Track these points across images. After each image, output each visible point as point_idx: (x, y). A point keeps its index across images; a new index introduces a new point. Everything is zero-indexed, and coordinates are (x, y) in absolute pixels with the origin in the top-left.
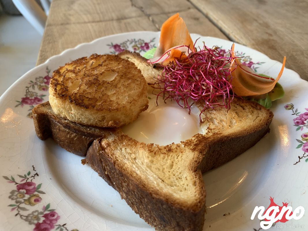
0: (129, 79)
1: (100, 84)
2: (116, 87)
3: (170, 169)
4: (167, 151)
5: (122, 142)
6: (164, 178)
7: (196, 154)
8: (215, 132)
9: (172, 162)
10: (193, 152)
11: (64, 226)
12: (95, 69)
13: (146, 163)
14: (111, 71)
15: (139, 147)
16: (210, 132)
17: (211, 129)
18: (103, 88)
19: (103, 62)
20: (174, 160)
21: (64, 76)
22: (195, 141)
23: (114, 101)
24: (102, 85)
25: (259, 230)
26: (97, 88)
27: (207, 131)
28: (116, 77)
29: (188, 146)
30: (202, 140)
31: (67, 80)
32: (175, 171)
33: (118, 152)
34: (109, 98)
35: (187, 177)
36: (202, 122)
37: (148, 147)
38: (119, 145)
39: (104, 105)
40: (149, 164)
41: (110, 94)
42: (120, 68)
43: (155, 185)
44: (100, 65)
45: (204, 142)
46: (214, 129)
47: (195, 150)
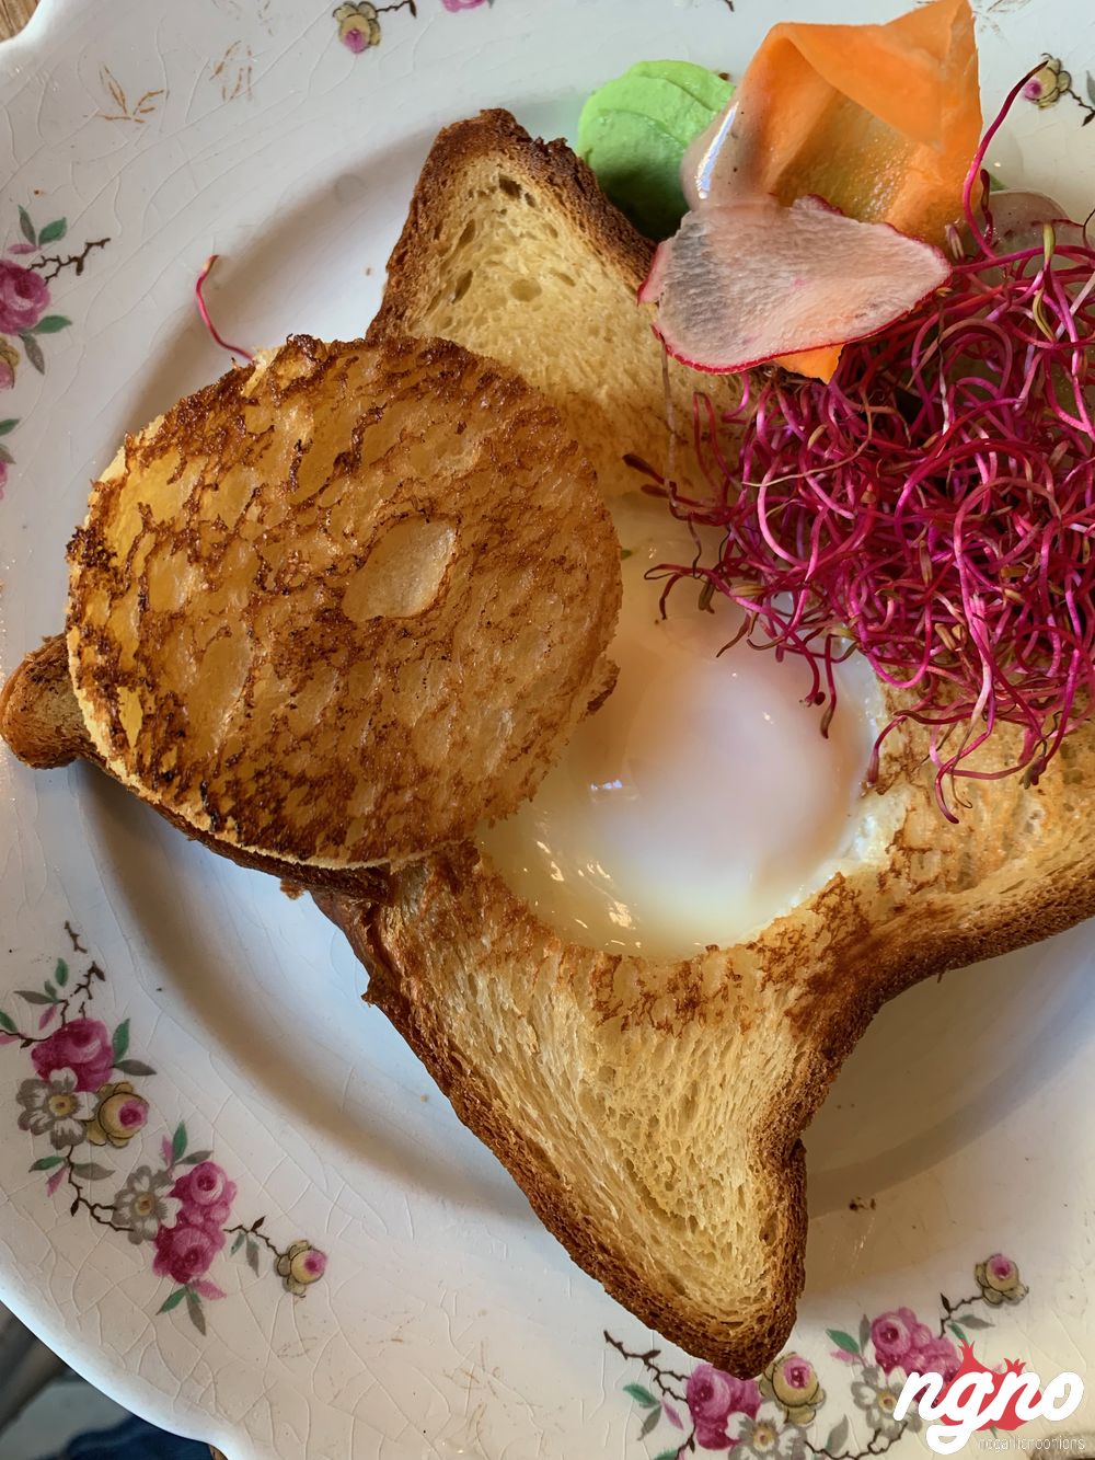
0: (522, 561)
1: (361, 649)
2: (447, 649)
3: (681, 1129)
4: (678, 1011)
5: (477, 935)
6: (650, 1183)
7: (804, 1060)
8: (922, 878)
9: (694, 1087)
10: (794, 1037)
11: (260, 1230)
12: (320, 508)
13: (583, 1081)
14: (420, 518)
15: (556, 973)
16: (898, 874)
17: (908, 851)
18: (379, 680)
19: (359, 431)
20: (704, 1074)
21: (143, 603)
22: (818, 954)
23: (438, 773)
24: (369, 659)
25: (956, 1309)
26: (341, 684)
27: (889, 863)
28: (446, 576)
29: (779, 986)
30: (849, 946)
31: (164, 637)
32: (701, 1145)
33: (461, 1010)
34: (415, 756)
35: (745, 1189)
36: (877, 783)
37: (597, 984)
38: (464, 954)
39: (389, 815)
40: (596, 1091)
41: (419, 721)
42: (470, 482)
43: (611, 1231)
44: (348, 463)
45: (856, 973)
46: (924, 851)
47: (805, 1022)
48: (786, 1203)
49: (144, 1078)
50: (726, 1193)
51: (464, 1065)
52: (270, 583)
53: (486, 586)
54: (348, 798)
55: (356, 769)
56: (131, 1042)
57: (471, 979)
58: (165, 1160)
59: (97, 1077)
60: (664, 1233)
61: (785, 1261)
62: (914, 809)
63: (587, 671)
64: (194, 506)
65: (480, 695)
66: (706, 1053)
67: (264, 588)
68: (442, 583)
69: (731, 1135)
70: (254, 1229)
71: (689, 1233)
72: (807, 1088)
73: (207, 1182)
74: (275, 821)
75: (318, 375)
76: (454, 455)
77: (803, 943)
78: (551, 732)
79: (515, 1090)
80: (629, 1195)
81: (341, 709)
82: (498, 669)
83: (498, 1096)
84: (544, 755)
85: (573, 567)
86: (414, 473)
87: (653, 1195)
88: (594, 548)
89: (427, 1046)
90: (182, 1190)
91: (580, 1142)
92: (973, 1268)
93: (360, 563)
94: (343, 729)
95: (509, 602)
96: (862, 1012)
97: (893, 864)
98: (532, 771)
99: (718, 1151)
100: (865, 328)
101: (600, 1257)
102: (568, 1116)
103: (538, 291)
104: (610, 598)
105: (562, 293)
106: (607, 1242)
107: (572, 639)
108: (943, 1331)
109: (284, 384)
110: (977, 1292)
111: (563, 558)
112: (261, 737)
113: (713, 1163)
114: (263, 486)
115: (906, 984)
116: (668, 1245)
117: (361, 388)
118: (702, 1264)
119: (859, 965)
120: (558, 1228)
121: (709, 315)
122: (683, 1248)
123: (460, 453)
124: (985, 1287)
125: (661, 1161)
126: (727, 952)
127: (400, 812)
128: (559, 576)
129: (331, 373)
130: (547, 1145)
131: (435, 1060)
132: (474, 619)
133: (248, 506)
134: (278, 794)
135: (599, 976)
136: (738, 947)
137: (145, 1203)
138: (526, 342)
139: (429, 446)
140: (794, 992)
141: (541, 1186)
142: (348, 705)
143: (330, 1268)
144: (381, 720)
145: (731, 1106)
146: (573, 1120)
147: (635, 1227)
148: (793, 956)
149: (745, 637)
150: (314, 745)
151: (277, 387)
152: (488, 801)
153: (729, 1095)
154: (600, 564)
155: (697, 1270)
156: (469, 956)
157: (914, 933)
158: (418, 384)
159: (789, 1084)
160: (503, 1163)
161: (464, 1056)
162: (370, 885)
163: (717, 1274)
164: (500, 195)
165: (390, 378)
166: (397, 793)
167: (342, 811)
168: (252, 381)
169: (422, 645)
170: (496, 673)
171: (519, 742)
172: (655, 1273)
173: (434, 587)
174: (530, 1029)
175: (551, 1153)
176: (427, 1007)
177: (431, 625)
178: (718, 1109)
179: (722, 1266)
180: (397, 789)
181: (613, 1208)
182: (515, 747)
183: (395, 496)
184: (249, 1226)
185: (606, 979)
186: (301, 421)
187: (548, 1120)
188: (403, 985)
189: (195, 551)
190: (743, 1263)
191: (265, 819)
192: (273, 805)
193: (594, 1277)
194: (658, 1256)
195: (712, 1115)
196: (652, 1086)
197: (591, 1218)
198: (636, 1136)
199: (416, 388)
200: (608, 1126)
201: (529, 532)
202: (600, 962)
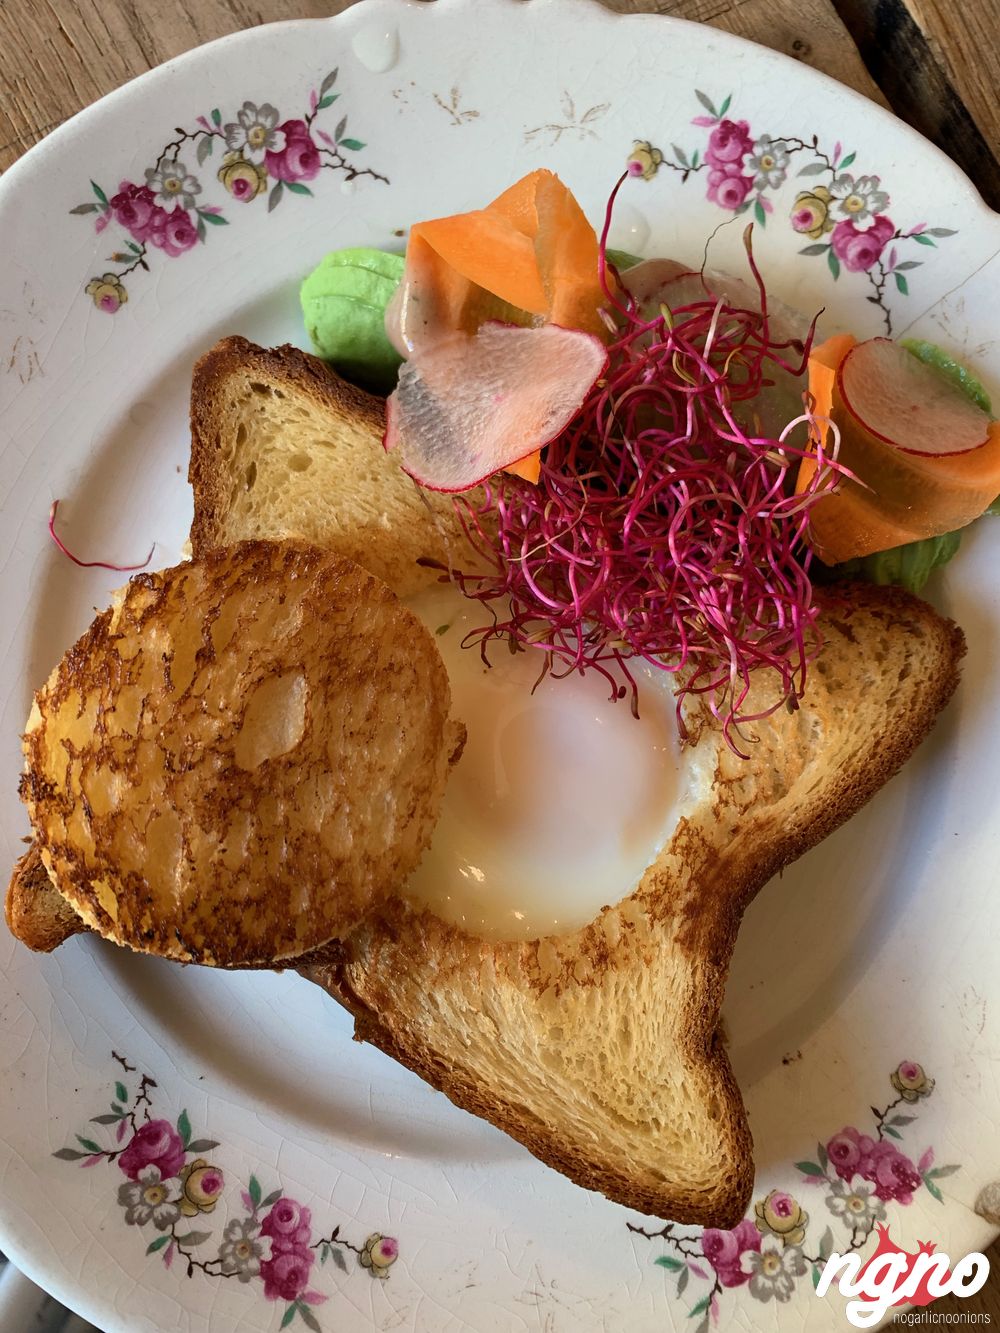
3: (625, 1054)
4: (594, 967)
5: (424, 963)
6: (614, 1104)
7: (699, 972)
8: (744, 803)
9: (625, 1021)
10: (686, 956)
11: (338, 1238)
12: (196, 697)
13: (539, 1045)
14: (272, 677)
15: (493, 970)
16: (726, 803)
17: (728, 783)
18: (282, 808)
19: (206, 630)
20: (629, 1008)
21: (89, 814)
22: (685, 886)
23: (350, 860)
24: (269, 793)
25: (886, 1114)
26: (255, 820)
27: (717, 798)
28: (307, 712)
29: (663, 921)
30: (706, 872)
31: (112, 834)
32: (643, 1063)
33: (431, 1023)
34: (328, 852)
35: (686, 1084)
36: (689, 738)
37: (526, 968)
38: (419, 980)
39: (322, 904)
40: (552, 1049)
41: (323, 825)
42: (302, 636)
43: (596, 1151)
44: (205, 657)
45: (717, 892)
46: (740, 779)
47: (691, 943)
48: (719, 1085)
49: (211, 1151)
50: (673, 1093)
51: (446, 1063)
52: (177, 766)
53: (341, 707)
54: (287, 902)
55: (287, 879)
56: (192, 1128)
57: (431, 997)
58: (248, 1209)
59: (174, 1163)
60: (637, 1138)
61: (733, 1129)
62: (722, 750)
63: (439, 738)
64: (102, 729)
65: (363, 788)
66: (625, 990)
67: (173, 771)
68: (306, 718)
69: (663, 1047)
70: (333, 1239)
71: (655, 1134)
72: (708, 992)
73: (286, 1214)
74: (239, 941)
75: (162, 601)
76: (284, 619)
77: (671, 882)
78: (426, 795)
79: (490, 1070)
80: (602, 1119)
81: (261, 839)
82: (370, 764)
83: (480, 1078)
84: (427, 814)
85: (401, 668)
86: (257, 645)
87: (620, 1112)
88: (413, 648)
89: (413, 1059)
90: (268, 1228)
91: (552, 1092)
92: (889, 1079)
93: (239, 726)
94: (267, 853)
95: (361, 712)
96: (731, 920)
97: (720, 797)
98: (421, 829)
99: (657, 1064)
100: (551, 433)
101: (594, 1174)
102: (537, 1075)
103: (310, 460)
104: (438, 679)
105: (328, 457)
106: (594, 1160)
107: (419, 719)
108: (881, 1136)
109: (139, 614)
110: (898, 1096)
111: (391, 665)
112: (209, 879)
113: (657, 1072)
114: (148, 696)
115: (757, 888)
116: (642, 1147)
117: (197, 598)
118: (672, 1152)
119: (717, 885)
120: (555, 1162)
121: (440, 444)
122: (654, 1145)
123: (288, 617)
124: (901, 1090)
125: (617, 1085)
126: (618, 908)
127: (331, 899)
128: (393, 679)
129: (171, 594)
130: (529, 1104)
131: (423, 1067)
132: (338, 733)
133: (142, 715)
134: (234, 919)
135: (526, 962)
136: (625, 900)
137: (243, 1248)
138: (313, 502)
139: (263, 620)
140: (677, 922)
141: (533, 1135)
142: (264, 833)
143: (403, 1248)
144: (294, 835)
145: (656, 1025)
146: (541, 1077)
147: (613, 1141)
148: (667, 895)
149: (548, 672)
150: (248, 873)
151: (135, 619)
152: (395, 866)
153: (652, 1018)
154: (421, 658)
155: (670, 1158)
156: (424, 980)
157: (751, 847)
158: (239, 580)
159: (694, 994)
160: (499, 1128)
161: (443, 1057)
162: (330, 953)
163: (686, 1156)
164: (256, 398)
165: (217, 583)
166: (323, 886)
167: (286, 914)
168: (115, 620)
169: (306, 768)
170: (370, 767)
171: (404, 812)
172: (639, 1172)
173: (301, 722)
174: (487, 1019)
175: (533, 1108)
176: (404, 1030)
177: (308, 751)
178: (647, 1031)
179: (688, 1149)
180: (322, 882)
181: (592, 1133)
182: (402, 817)
183: (249, 667)
184: (329, 1237)
185: (533, 962)
186: (160, 637)
187: (522, 1084)
188: (380, 1019)
189: (114, 761)
190: (702, 1141)
191: (232, 941)
192: (234, 929)
193: (594, 1190)
194: (637, 1158)
195: (644, 1036)
196: (592, 1031)
197: (578, 1146)
198: (593, 1072)
199: (238, 582)
200: (569, 1072)
201: (359, 656)
202: (524, 950)
